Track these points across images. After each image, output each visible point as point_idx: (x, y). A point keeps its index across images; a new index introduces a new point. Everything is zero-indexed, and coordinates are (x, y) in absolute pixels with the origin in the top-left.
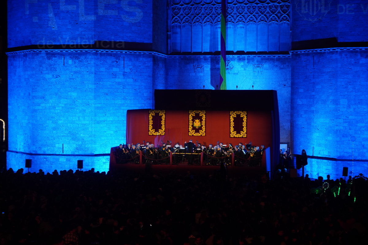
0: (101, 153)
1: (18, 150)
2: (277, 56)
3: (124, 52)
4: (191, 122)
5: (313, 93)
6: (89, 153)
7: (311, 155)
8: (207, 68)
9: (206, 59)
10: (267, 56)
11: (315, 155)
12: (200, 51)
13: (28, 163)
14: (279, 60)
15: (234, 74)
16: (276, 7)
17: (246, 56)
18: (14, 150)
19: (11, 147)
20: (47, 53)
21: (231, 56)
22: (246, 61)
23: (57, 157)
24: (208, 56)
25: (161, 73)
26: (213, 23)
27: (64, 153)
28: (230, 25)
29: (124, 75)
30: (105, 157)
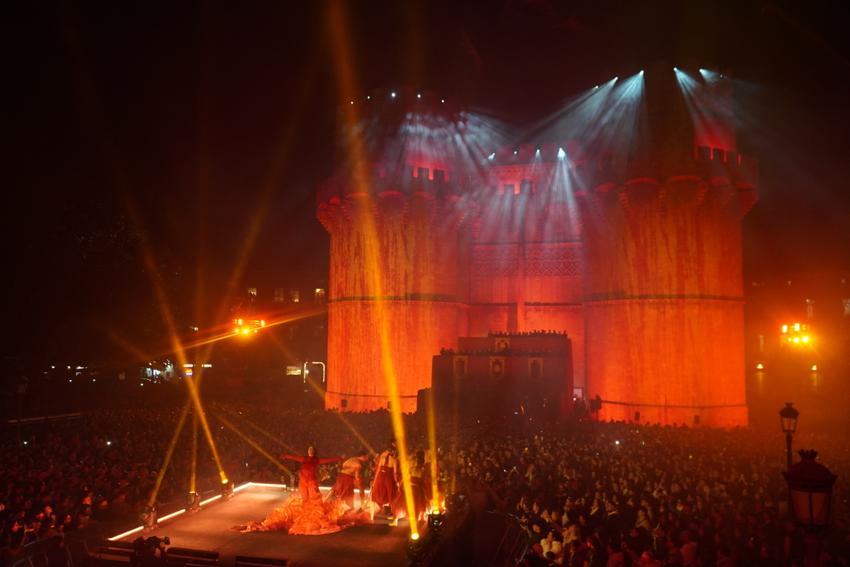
0: (410, 395)
2: (571, 307)
3: (431, 303)
4: (491, 367)
5: (605, 342)
8: (505, 317)
9: (504, 310)
11: (608, 400)
12: (500, 302)
13: (344, 403)
14: (572, 310)
15: (532, 323)
16: (570, 263)
17: (542, 307)
18: (330, 390)
20: (362, 304)
22: (542, 312)
23: (369, 398)
25: (464, 321)
26: (512, 276)
27: (377, 394)
28: (528, 279)
29: (430, 324)
30: (413, 399)
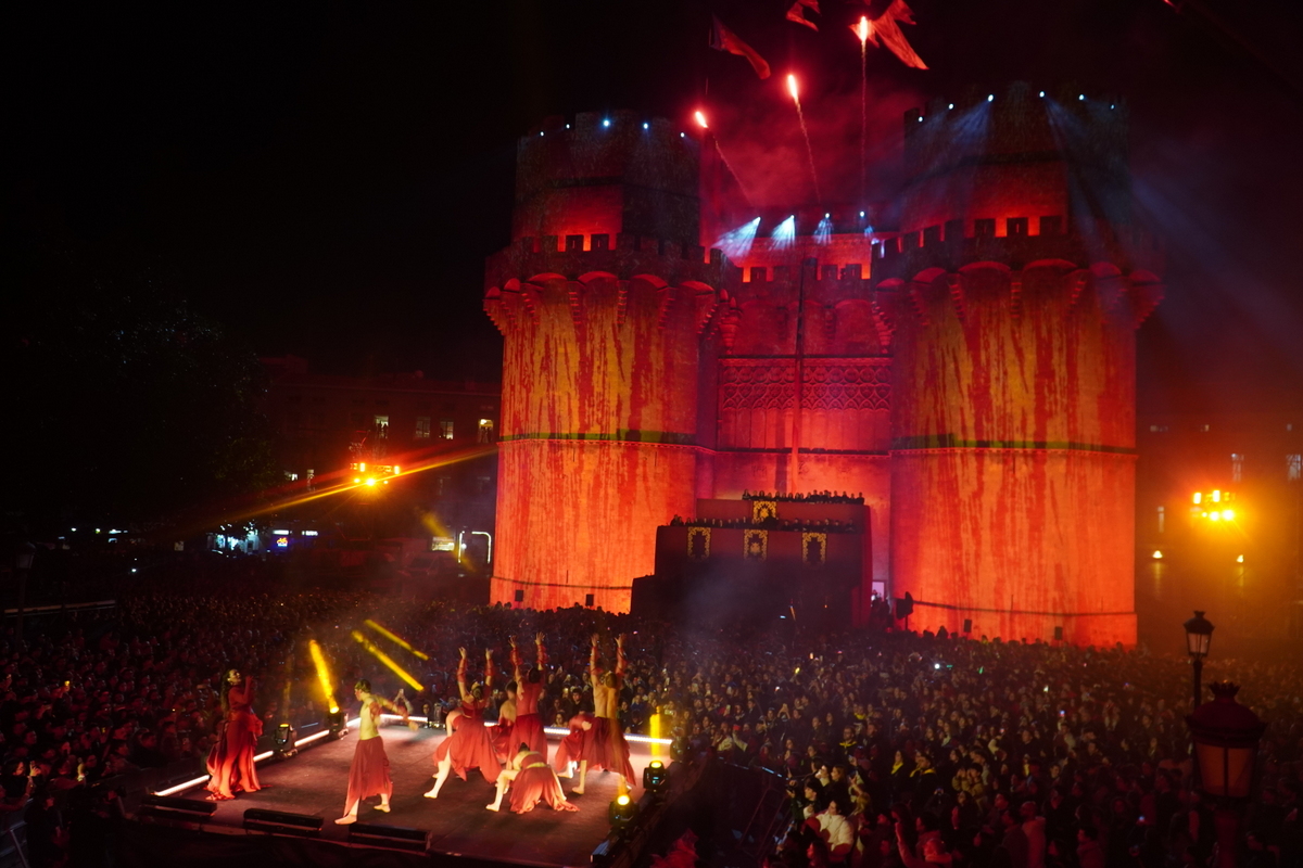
0: (620, 585)
1: (507, 577)
2: (870, 457)
3: (656, 445)
4: (746, 546)
5: (922, 512)
6: (604, 583)
7: (918, 599)
8: (772, 470)
9: (770, 459)
10: (856, 457)
11: (925, 600)
12: (762, 446)
13: (519, 596)
14: (873, 462)
15: (810, 480)
16: (871, 389)
17: (827, 456)
18: (499, 575)
19: (496, 573)
20: (551, 445)
21: (806, 455)
22: (827, 463)
23: (558, 588)
24: (773, 455)
25: (707, 475)
26: (781, 407)
27: (570, 583)
28: (806, 412)
29: (655, 477)
